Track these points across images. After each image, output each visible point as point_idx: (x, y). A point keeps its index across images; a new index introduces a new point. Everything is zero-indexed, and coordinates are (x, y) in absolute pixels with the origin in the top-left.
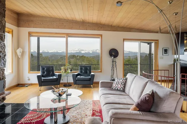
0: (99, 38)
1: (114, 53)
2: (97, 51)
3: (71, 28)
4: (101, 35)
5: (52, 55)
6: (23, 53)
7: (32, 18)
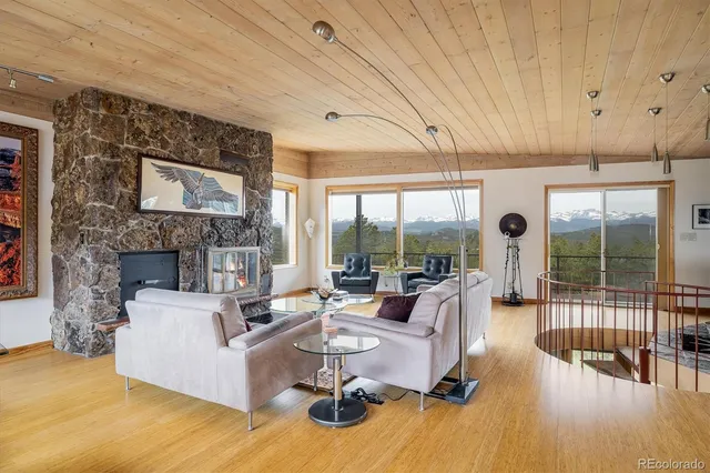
0: (476, 187)
1: (513, 226)
2: (591, 214)
3: (409, 171)
4: (481, 182)
5: (444, 230)
6: (316, 228)
7: (332, 159)
